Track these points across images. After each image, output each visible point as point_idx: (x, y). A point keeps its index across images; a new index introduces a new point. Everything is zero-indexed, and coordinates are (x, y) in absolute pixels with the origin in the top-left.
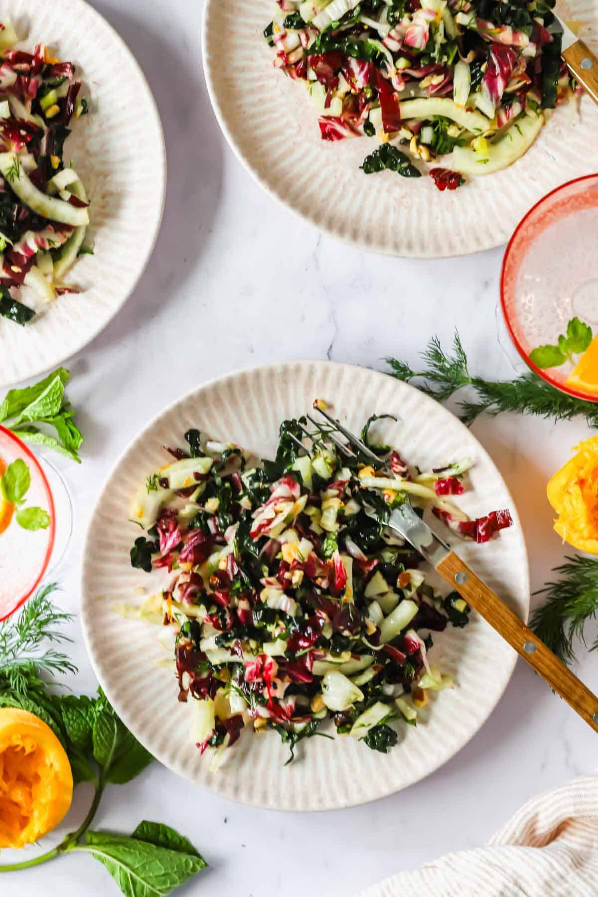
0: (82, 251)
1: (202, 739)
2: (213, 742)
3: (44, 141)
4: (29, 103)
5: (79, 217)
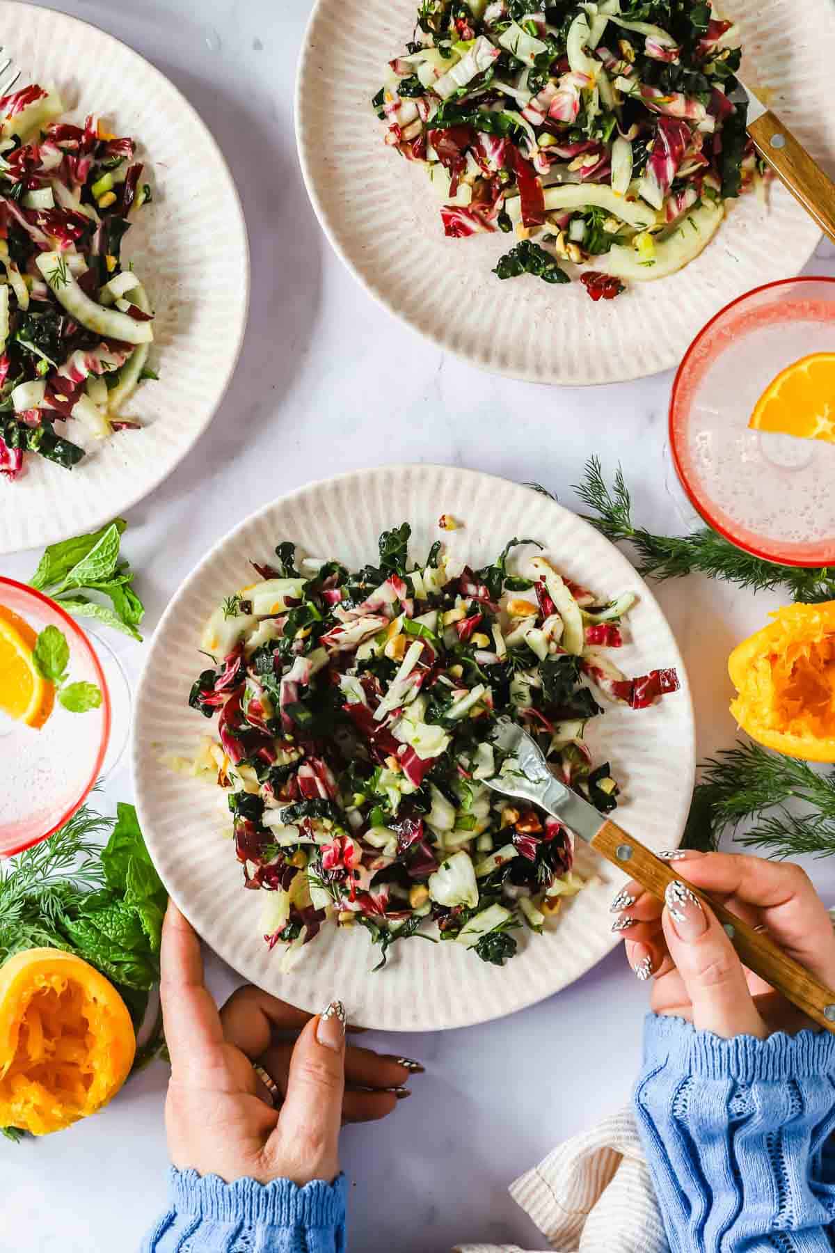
0: (145, 375)
1: (272, 932)
2: (287, 934)
3: (96, 237)
4: (78, 190)
5: (140, 333)
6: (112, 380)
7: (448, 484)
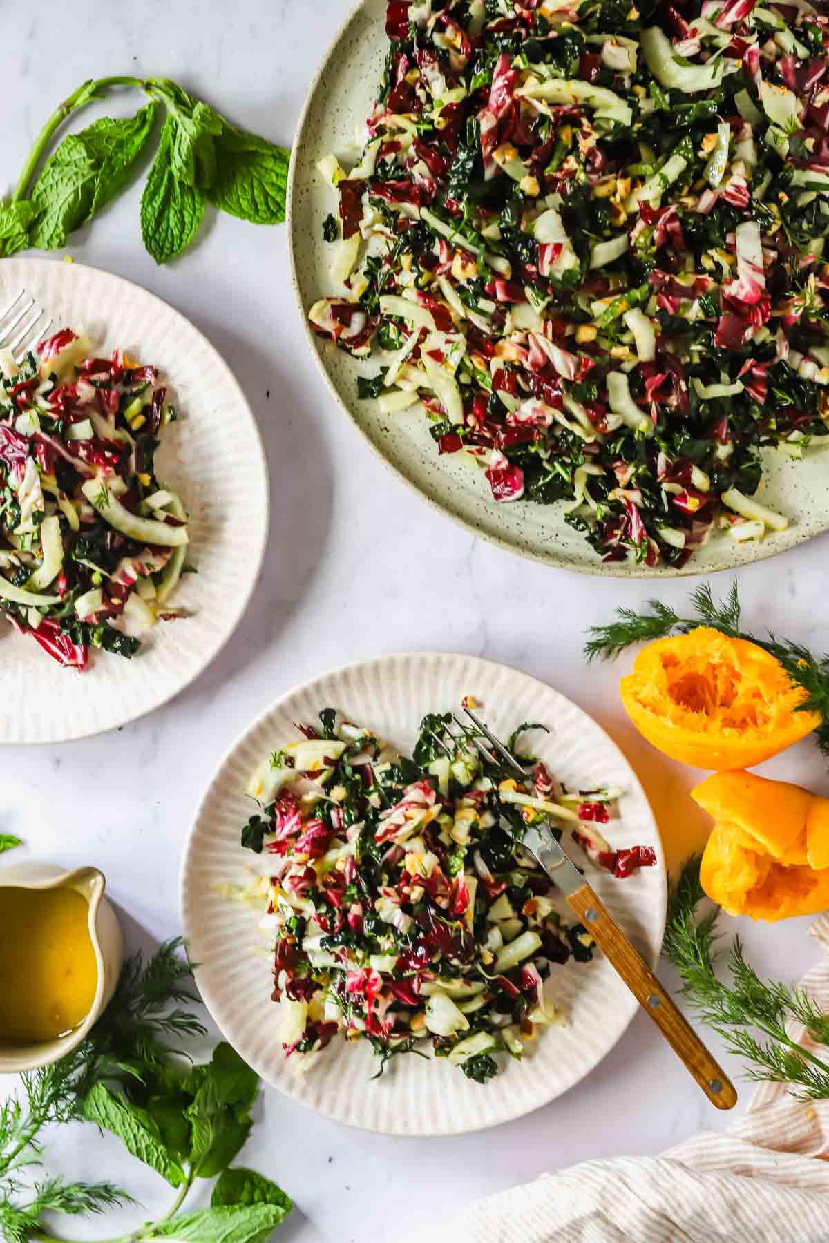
0: (188, 569)
1: (290, 1041)
2: (302, 1047)
3: (133, 458)
4: (112, 418)
5: (178, 537)
6: (158, 579)
7: (472, 672)
